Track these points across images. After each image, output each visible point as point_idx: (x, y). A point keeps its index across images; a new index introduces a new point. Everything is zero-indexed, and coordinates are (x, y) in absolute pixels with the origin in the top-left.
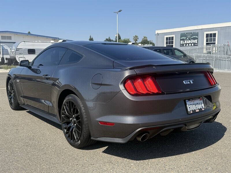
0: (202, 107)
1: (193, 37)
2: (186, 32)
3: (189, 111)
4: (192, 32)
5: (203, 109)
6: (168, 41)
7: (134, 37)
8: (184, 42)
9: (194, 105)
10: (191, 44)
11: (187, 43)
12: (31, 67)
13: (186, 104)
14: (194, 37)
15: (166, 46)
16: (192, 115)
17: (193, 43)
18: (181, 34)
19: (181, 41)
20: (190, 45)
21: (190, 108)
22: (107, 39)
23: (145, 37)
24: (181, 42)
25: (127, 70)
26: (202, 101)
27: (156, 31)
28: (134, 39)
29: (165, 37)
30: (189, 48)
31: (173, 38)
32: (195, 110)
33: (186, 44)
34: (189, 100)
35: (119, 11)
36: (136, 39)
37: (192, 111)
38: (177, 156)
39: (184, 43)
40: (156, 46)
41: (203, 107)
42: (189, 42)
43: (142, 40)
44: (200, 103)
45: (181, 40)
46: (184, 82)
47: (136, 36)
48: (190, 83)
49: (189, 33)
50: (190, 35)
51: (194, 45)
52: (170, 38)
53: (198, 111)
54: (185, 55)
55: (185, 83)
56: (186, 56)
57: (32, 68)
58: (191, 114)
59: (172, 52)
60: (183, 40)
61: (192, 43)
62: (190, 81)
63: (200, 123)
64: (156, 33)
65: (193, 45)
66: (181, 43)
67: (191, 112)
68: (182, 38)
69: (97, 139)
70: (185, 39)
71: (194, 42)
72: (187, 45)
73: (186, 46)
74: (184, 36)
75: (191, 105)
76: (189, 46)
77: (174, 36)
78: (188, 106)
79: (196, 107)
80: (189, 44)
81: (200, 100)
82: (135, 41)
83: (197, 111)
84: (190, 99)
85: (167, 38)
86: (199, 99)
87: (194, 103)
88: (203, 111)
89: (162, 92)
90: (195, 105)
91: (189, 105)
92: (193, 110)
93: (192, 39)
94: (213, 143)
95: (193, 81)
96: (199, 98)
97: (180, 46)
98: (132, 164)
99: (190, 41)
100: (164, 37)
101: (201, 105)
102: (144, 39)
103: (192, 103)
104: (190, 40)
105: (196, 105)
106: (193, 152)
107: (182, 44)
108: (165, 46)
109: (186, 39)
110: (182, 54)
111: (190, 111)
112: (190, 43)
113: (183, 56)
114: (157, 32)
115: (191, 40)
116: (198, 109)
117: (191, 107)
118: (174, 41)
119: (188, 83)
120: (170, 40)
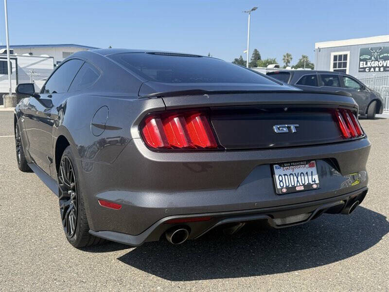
0: (313, 182)
1: (382, 55)
2: (370, 47)
3: (279, 187)
4: (382, 46)
5: (315, 186)
6: (338, 62)
7: (285, 57)
8: (366, 64)
9: (292, 177)
10: (379, 67)
11: (372, 67)
12: (39, 96)
13: (273, 173)
14: (385, 55)
15: (334, 70)
16: (285, 197)
17: (383, 66)
18: (361, 50)
19: (361, 62)
20: (377, 69)
21: (280, 181)
22: (236, 60)
23: (304, 57)
24: (361, 64)
25: (150, 98)
26: (314, 169)
27: (316, 44)
28: (284, 59)
29: (333, 54)
30: (374, 74)
31: (345, 56)
32: (294, 187)
33: (370, 68)
34: (281, 165)
35: (253, 10)
36: (288, 60)
37: (287, 188)
38: (259, 277)
39: (366, 66)
40: (315, 69)
41: (315, 181)
42: (376, 64)
43: (298, 61)
44: (309, 173)
45: (361, 60)
46: (274, 127)
47: (288, 55)
48: (288, 131)
49: (376, 49)
50: (377, 53)
51: (385, 70)
52: (340, 56)
53: (302, 188)
54: (363, 87)
55: (276, 131)
56: (365, 89)
57: (41, 98)
58: (284, 194)
59: (339, 82)
60: (365, 60)
61: (381, 65)
62: (289, 128)
63: (310, 214)
64: (316, 47)
65: (382, 69)
66: (361, 66)
67: (284, 190)
68: (362, 58)
69: (98, 233)
70: (368, 59)
71: (385, 65)
72: (372, 70)
73: (369, 71)
74: (366, 53)
75: (284, 175)
76: (375, 71)
77: (348, 53)
78: (277, 177)
79: (298, 181)
80: (374, 68)
81: (310, 167)
82: (287, 64)
83: (298, 189)
84: (283, 163)
85: (335, 57)
86: (307, 166)
87: (293, 173)
88: (315, 189)
89: (220, 146)
90: (295, 177)
91: (280, 175)
92: (290, 186)
93: (380, 58)
94: (349, 255)
95: (296, 127)
96: (307, 161)
97: (359, 71)
98: (159, 288)
99: (377, 62)
100: (330, 55)
101: (310, 177)
102: (302, 61)
103: (288, 172)
104: (377, 60)
105: (299, 178)
106: (296, 273)
107: (361, 68)
108: (332, 70)
109: (370, 59)
110: (358, 86)
111: (282, 187)
112: (377, 67)
113: (360, 89)
114: (319, 45)
115: (379, 61)
116: (304, 185)
117: (284, 181)
118: (348, 61)
119: (285, 129)
120: (341, 61)
